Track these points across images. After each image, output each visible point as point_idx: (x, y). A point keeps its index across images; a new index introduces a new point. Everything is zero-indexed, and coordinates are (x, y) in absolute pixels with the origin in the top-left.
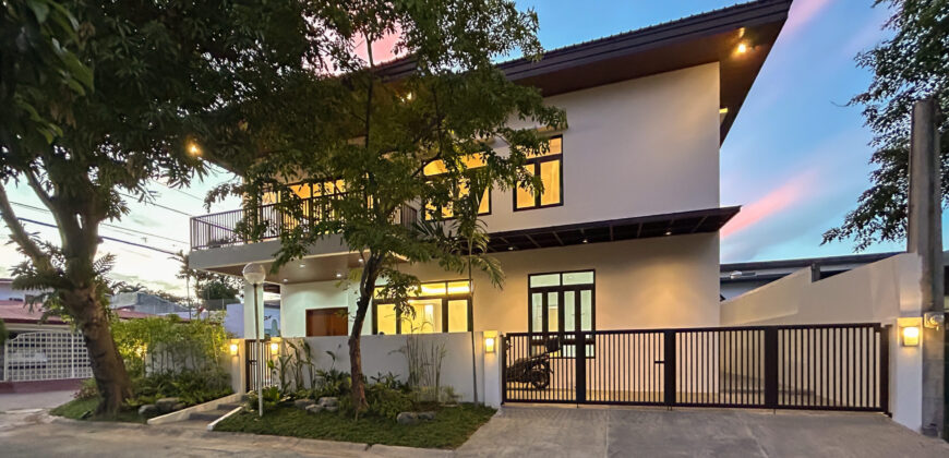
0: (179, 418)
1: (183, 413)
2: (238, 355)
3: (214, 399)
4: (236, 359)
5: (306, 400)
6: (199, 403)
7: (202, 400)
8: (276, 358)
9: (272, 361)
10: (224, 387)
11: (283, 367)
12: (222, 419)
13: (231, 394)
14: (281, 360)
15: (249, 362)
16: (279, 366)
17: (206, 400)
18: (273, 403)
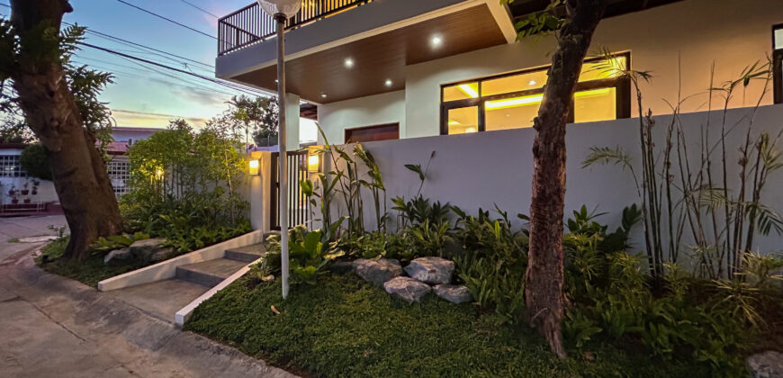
0: (157, 276)
1: (165, 267)
2: (259, 174)
3: (220, 241)
4: (257, 180)
5: (383, 265)
6: (194, 248)
7: (199, 242)
8: (315, 178)
9: (309, 183)
10: (240, 221)
11: (327, 192)
12: (221, 287)
13: (247, 232)
14: (325, 181)
15: (275, 185)
16: (320, 192)
17: (208, 243)
18: (311, 269)
